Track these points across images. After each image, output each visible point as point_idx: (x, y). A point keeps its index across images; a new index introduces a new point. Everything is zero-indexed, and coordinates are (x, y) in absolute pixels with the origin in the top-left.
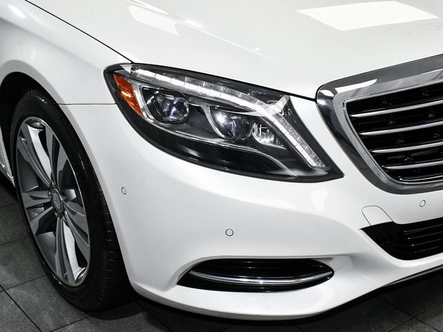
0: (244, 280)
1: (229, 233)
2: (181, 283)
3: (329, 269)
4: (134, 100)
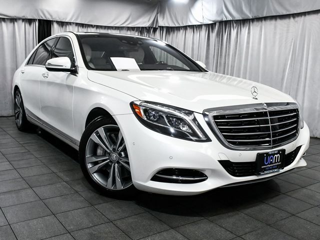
0: (174, 177)
1: (171, 158)
2: (152, 180)
3: (206, 176)
4: (140, 113)
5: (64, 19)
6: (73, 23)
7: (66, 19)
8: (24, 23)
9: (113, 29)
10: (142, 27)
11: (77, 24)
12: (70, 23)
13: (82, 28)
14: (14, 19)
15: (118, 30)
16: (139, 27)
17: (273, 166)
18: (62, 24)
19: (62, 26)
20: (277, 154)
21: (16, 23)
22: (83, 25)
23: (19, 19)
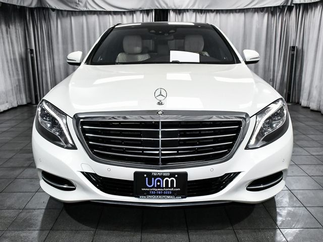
5: (179, 6)
6: (190, 10)
7: (182, 6)
8: (142, 14)
9: (236, 12)
10: (274, 7)
11: (195, 11)
12: (187, 10)
13: (200, 13)
14: (133, 11)
15: (242, 12)
16: (271, 7)
17: (163, 191)
18: (179, 12)
19: (180, 14)
20: (169, 177)
21: (134, 15)
22: (201, 11)
23: (137, 10)
